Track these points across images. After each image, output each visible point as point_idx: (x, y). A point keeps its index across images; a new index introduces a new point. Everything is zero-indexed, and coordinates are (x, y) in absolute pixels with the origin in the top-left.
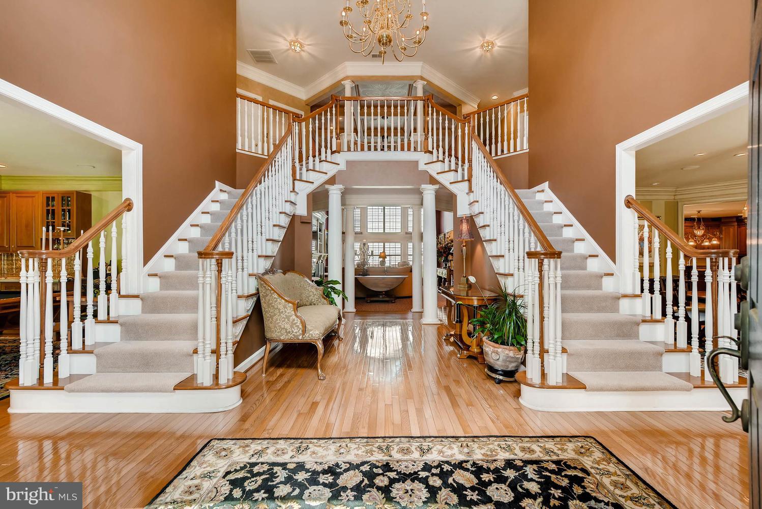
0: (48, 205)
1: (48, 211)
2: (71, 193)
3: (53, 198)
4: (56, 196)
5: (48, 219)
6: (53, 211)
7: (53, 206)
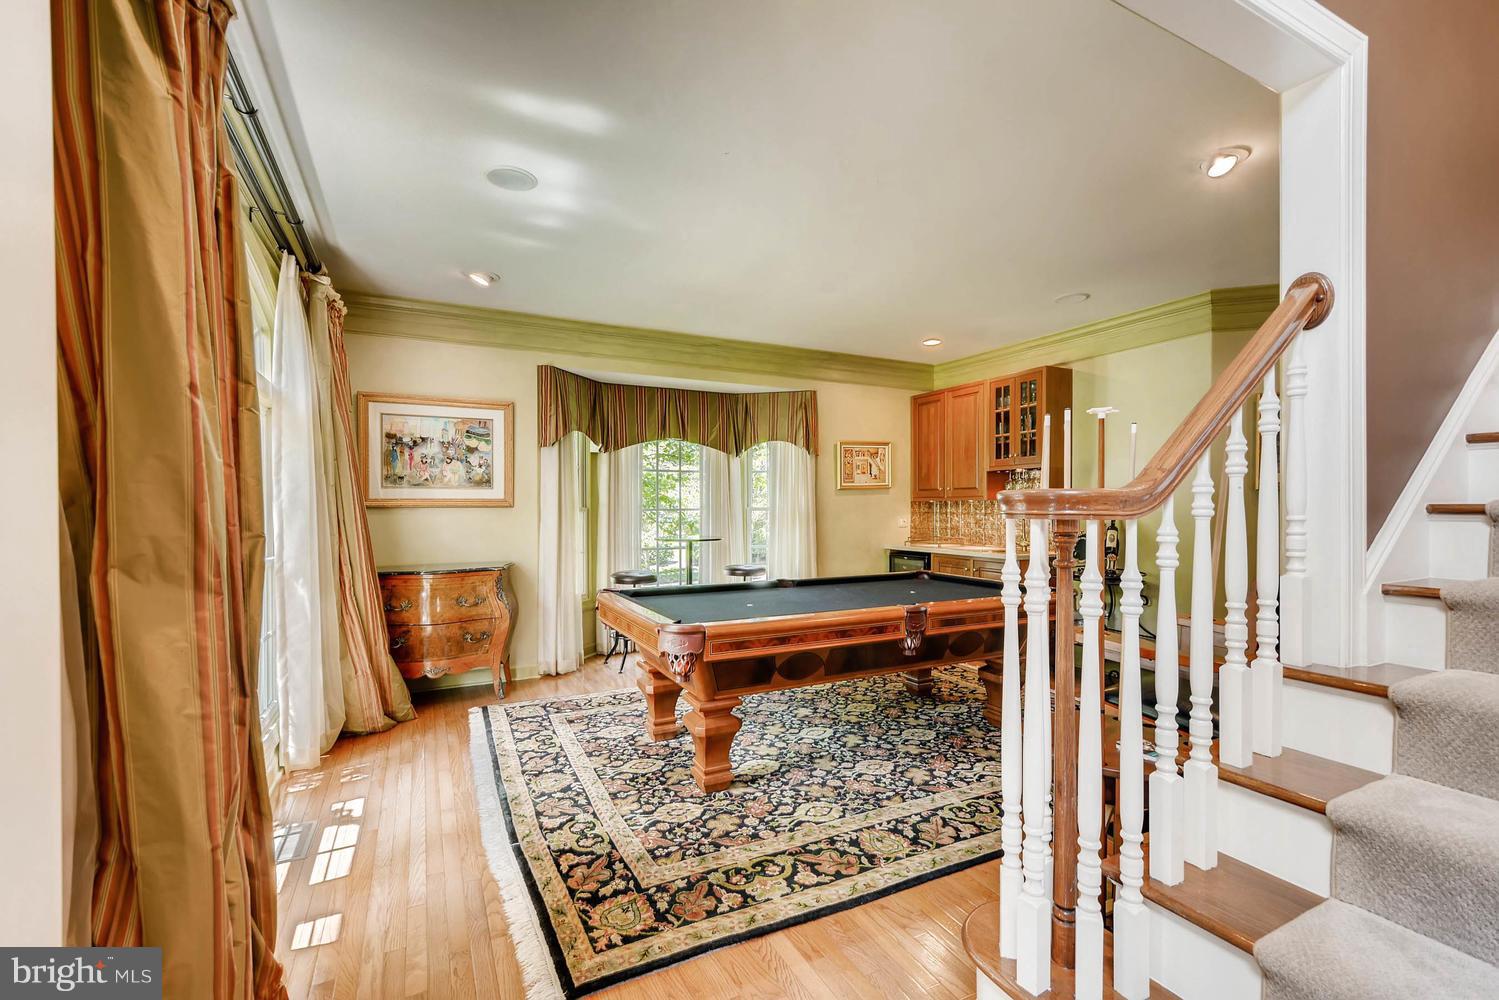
0: (998, 405)
1: (998, 415)
2: (1037, 372)
3: (1007, 389)
4: (1010, 384)
5: (998, 432)
6: (1007, 414)
7: (1005, 406)
